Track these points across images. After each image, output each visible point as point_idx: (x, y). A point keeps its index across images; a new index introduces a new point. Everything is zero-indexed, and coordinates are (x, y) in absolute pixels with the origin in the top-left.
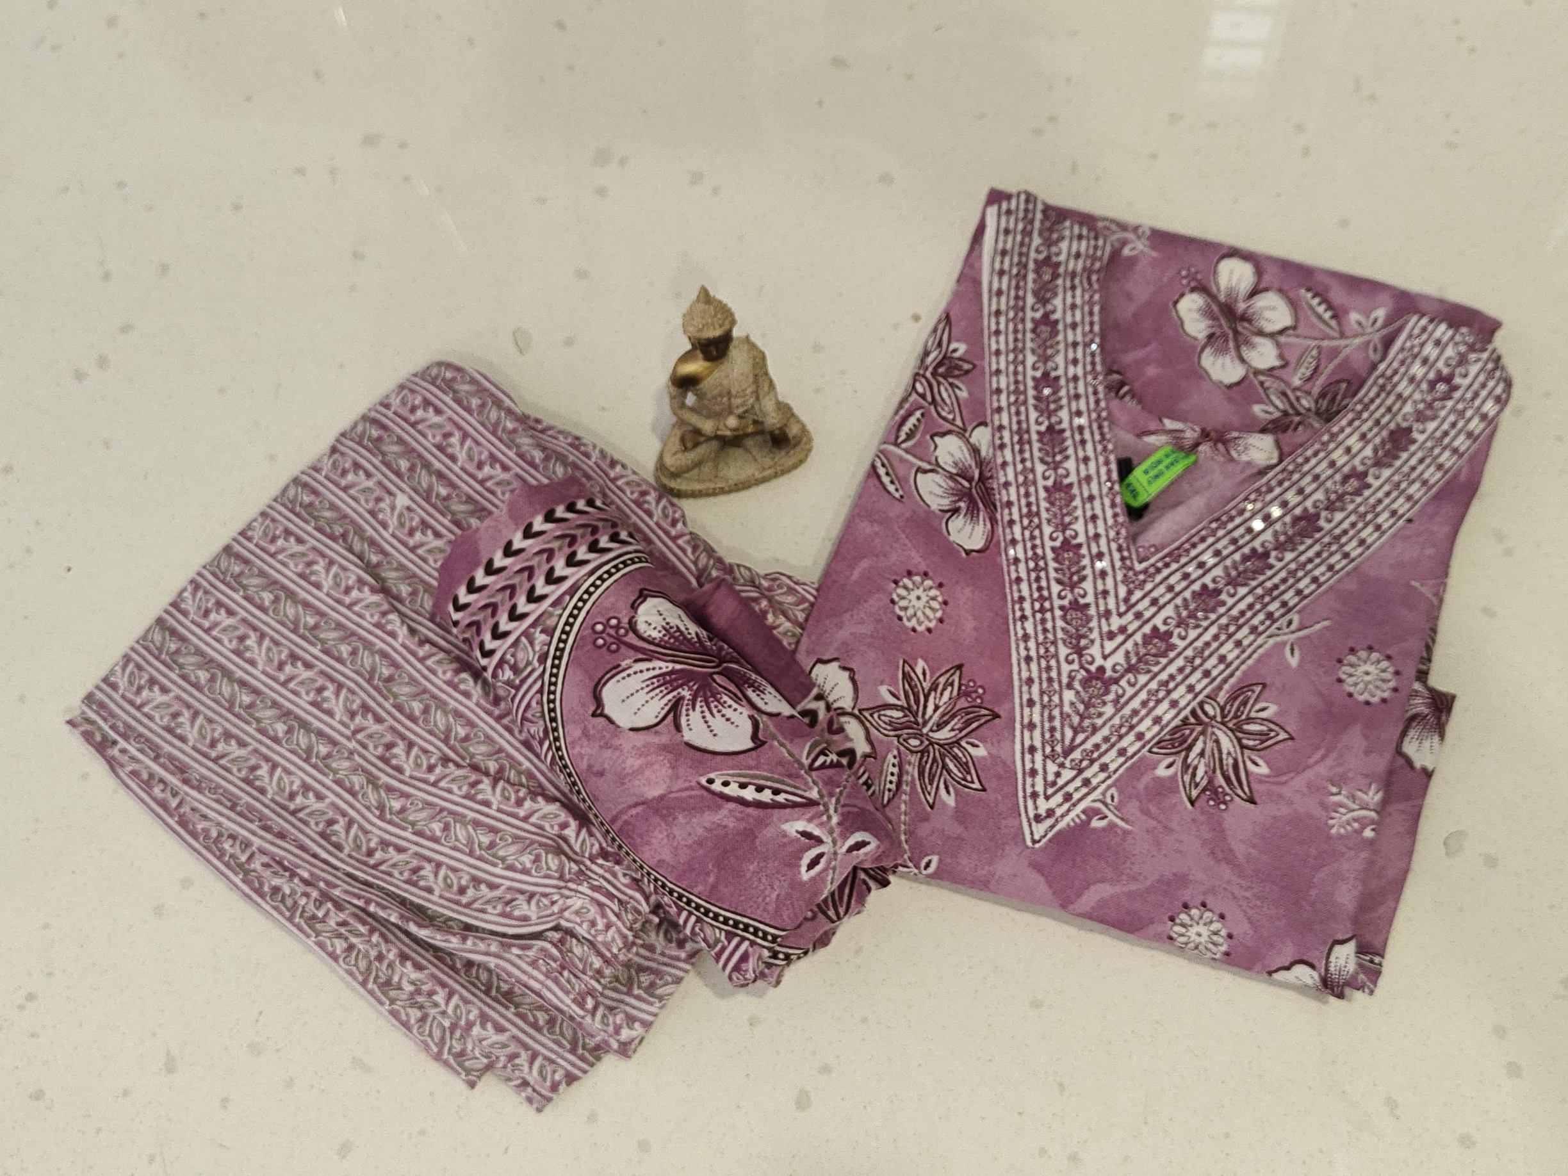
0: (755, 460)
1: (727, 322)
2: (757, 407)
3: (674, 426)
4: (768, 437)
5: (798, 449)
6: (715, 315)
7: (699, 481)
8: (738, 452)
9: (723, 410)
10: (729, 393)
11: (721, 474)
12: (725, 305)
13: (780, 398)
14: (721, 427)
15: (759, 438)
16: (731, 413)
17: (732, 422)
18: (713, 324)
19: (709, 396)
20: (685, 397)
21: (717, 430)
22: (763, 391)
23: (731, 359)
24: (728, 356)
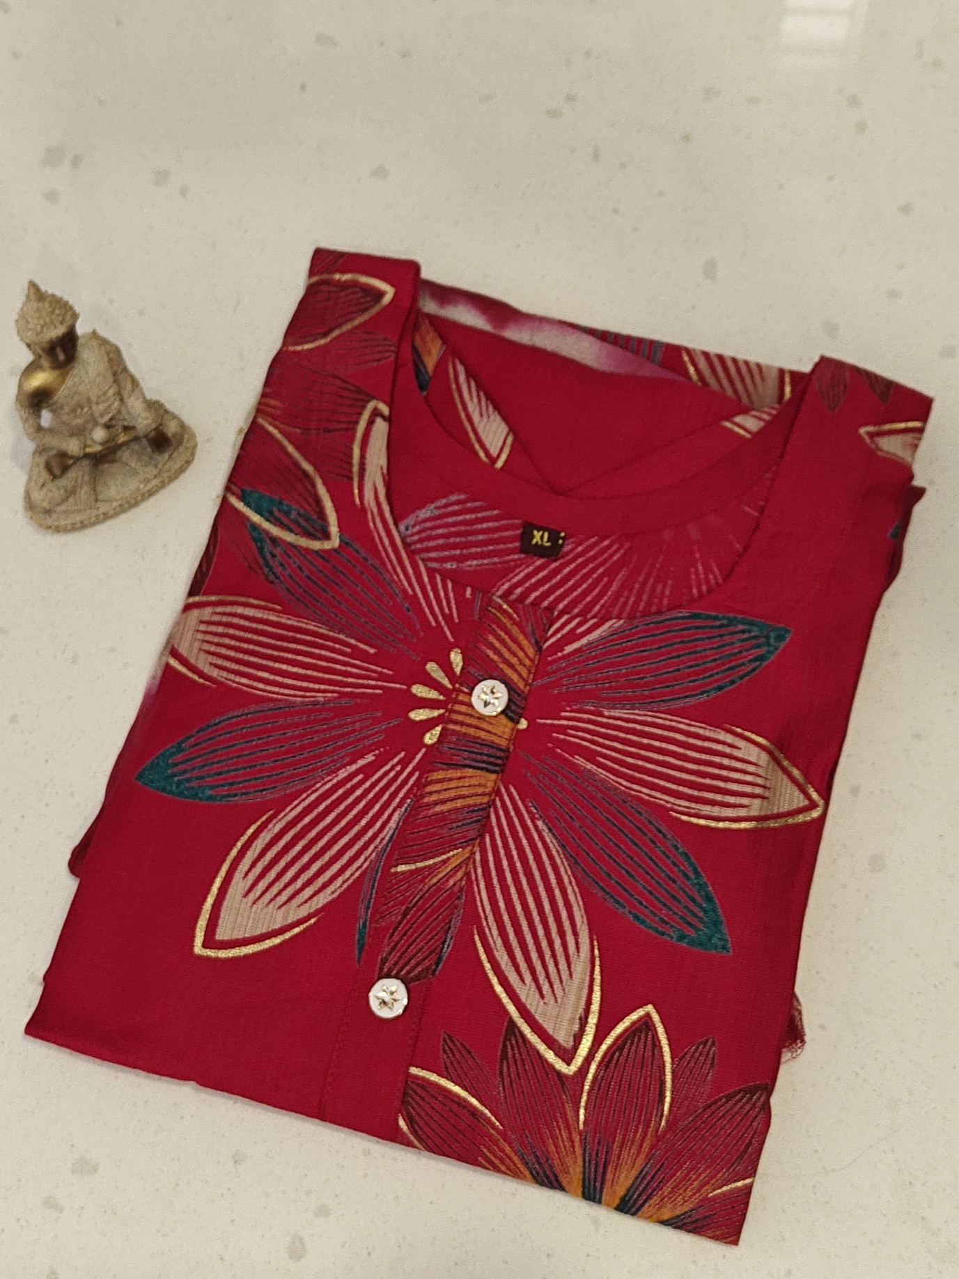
0: (135, 473)
1: (68, 317)
2: (124, 412)
3: (34, 453)
4: (144, 442)
5: (181, 449)
6: (53, 312)
7: (79, 511)
8: (115, 468)
9: (87, 422)
10: (89, 399)
11: (101, 497)
12: (61, 299)
13: (149, 396)
14: (89, 442)
15: (136, 447)
16: (96, 424)
17: (99, 434)
18: (52, 322)
19: (67, 409)
20: (39, 417)
21: (85, 446)
22: (126, 390)
23: (81, 361)
24: (78, 358)
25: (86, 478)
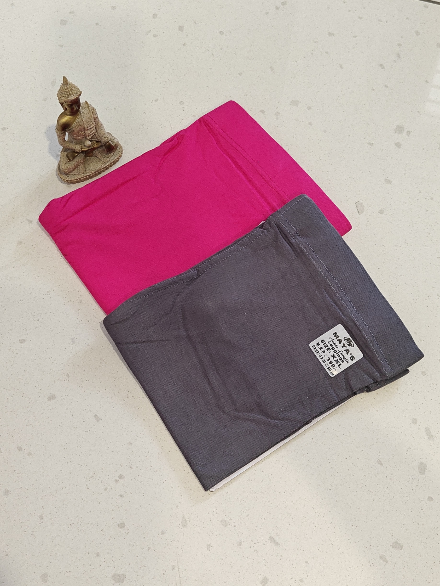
0: (101, 160)
1: (77, 93)
2: (96, 134)
3: (62, 151)
5: (116, 152)
8: (92, 158)
10: (84, 128)
14: (83, 147)
20: (65, 136)
22: (98, 126)
23: (81, 113)
24: (80, 111)
25: (82, 161)
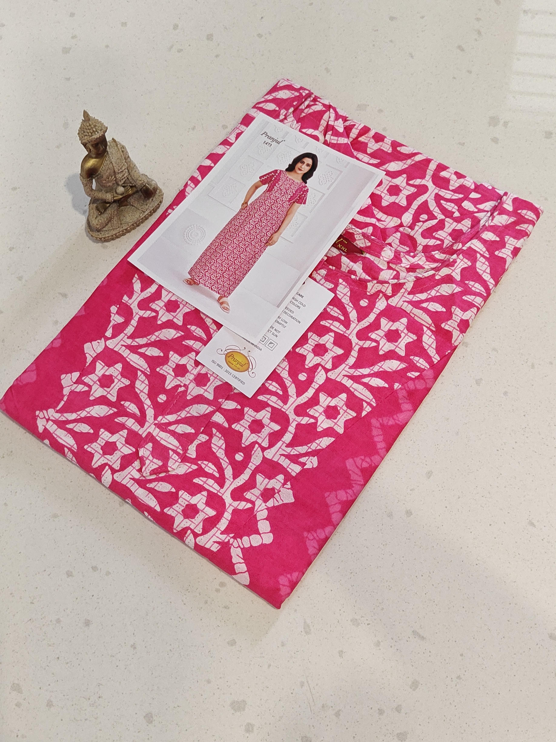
1: (103, 128)
2: (129, 178)
3: (90, 203)
5: (157, 196)
6: (96, 126)
7: (114, 229)
8: (128, 208)
10: (114, 171)
19: (104, 178)
20: (91, 183)
21: (114, 197)
22: (130, 167)
23: (109, 153)
24: (107, 151)
25: (116, 213)
